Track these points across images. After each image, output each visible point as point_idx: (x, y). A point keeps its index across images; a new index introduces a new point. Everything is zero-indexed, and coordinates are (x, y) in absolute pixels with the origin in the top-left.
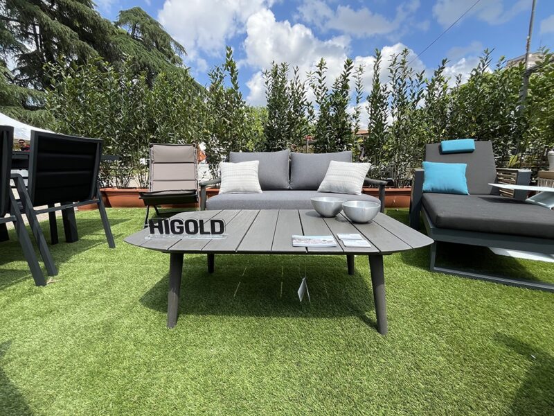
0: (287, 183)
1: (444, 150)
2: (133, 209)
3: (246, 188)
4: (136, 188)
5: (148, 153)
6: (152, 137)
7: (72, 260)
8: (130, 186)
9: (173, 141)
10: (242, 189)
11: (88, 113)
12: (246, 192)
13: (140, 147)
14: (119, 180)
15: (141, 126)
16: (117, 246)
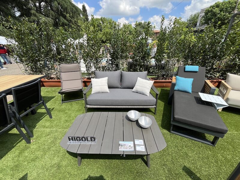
0: (119, 85)
1: (186, 70)
3: (103, 91)
7: (37, 127)
16: (53, 117)
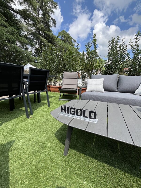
0: (116, 89)
2: (57, 93)
3: (98, 90)
4: (58, 86)
5: (63, 75)
6: (64, 69)
7: (37, 110)
8: (56, 85)
9: (71, 71)
10: (96, 90)
11: (47, 62)
12: (97, 92)
13: (60, 73)
14: (54, 83)
15: (61, 66)
16: (50, 106)
